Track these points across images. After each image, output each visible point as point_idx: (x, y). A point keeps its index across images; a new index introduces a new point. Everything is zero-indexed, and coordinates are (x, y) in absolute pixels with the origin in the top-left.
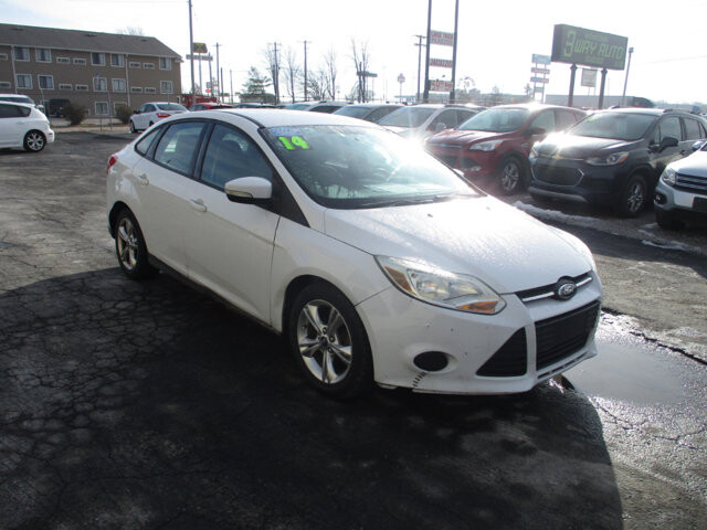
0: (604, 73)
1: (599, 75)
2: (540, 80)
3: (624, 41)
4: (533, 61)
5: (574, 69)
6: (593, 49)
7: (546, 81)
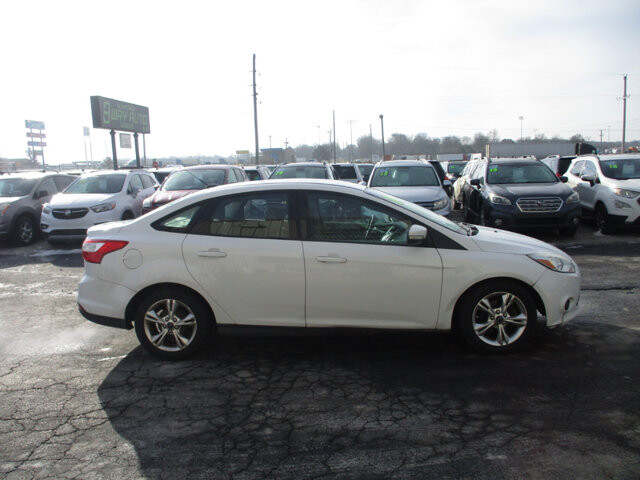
0: (136, 136)
1: (133, 139)
2: (37, 144)
3: (144, 111)
4: (27, 127)
5: (113, 134)
6: (125, 117)
7: (43, 144)
